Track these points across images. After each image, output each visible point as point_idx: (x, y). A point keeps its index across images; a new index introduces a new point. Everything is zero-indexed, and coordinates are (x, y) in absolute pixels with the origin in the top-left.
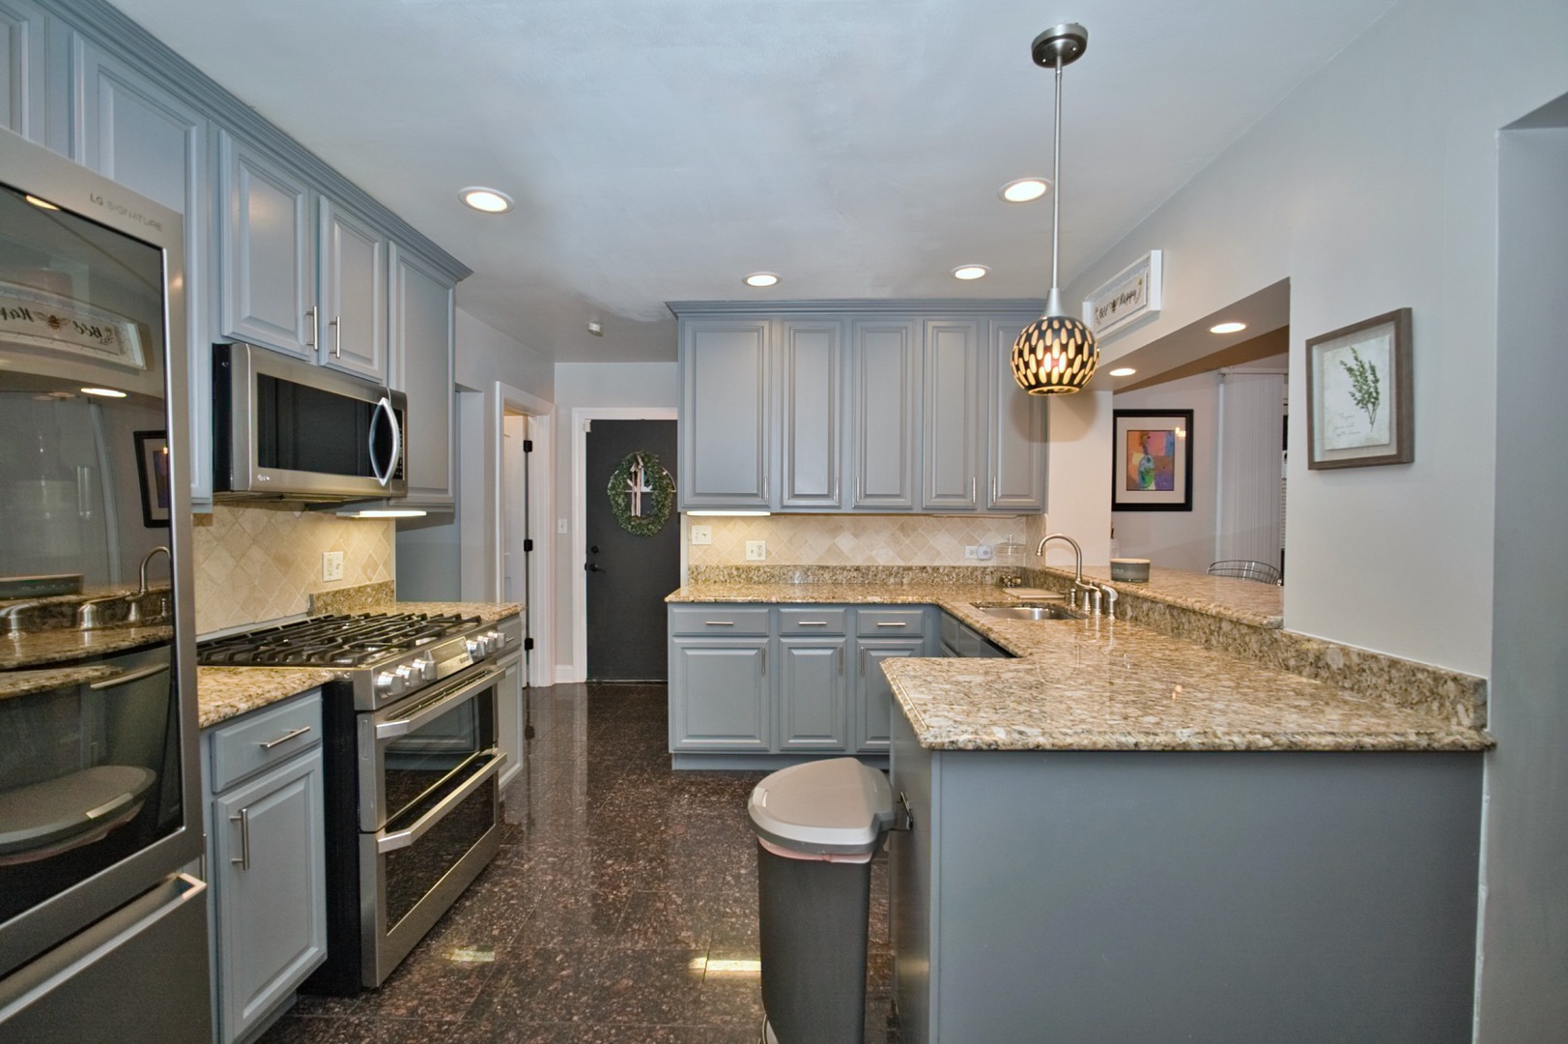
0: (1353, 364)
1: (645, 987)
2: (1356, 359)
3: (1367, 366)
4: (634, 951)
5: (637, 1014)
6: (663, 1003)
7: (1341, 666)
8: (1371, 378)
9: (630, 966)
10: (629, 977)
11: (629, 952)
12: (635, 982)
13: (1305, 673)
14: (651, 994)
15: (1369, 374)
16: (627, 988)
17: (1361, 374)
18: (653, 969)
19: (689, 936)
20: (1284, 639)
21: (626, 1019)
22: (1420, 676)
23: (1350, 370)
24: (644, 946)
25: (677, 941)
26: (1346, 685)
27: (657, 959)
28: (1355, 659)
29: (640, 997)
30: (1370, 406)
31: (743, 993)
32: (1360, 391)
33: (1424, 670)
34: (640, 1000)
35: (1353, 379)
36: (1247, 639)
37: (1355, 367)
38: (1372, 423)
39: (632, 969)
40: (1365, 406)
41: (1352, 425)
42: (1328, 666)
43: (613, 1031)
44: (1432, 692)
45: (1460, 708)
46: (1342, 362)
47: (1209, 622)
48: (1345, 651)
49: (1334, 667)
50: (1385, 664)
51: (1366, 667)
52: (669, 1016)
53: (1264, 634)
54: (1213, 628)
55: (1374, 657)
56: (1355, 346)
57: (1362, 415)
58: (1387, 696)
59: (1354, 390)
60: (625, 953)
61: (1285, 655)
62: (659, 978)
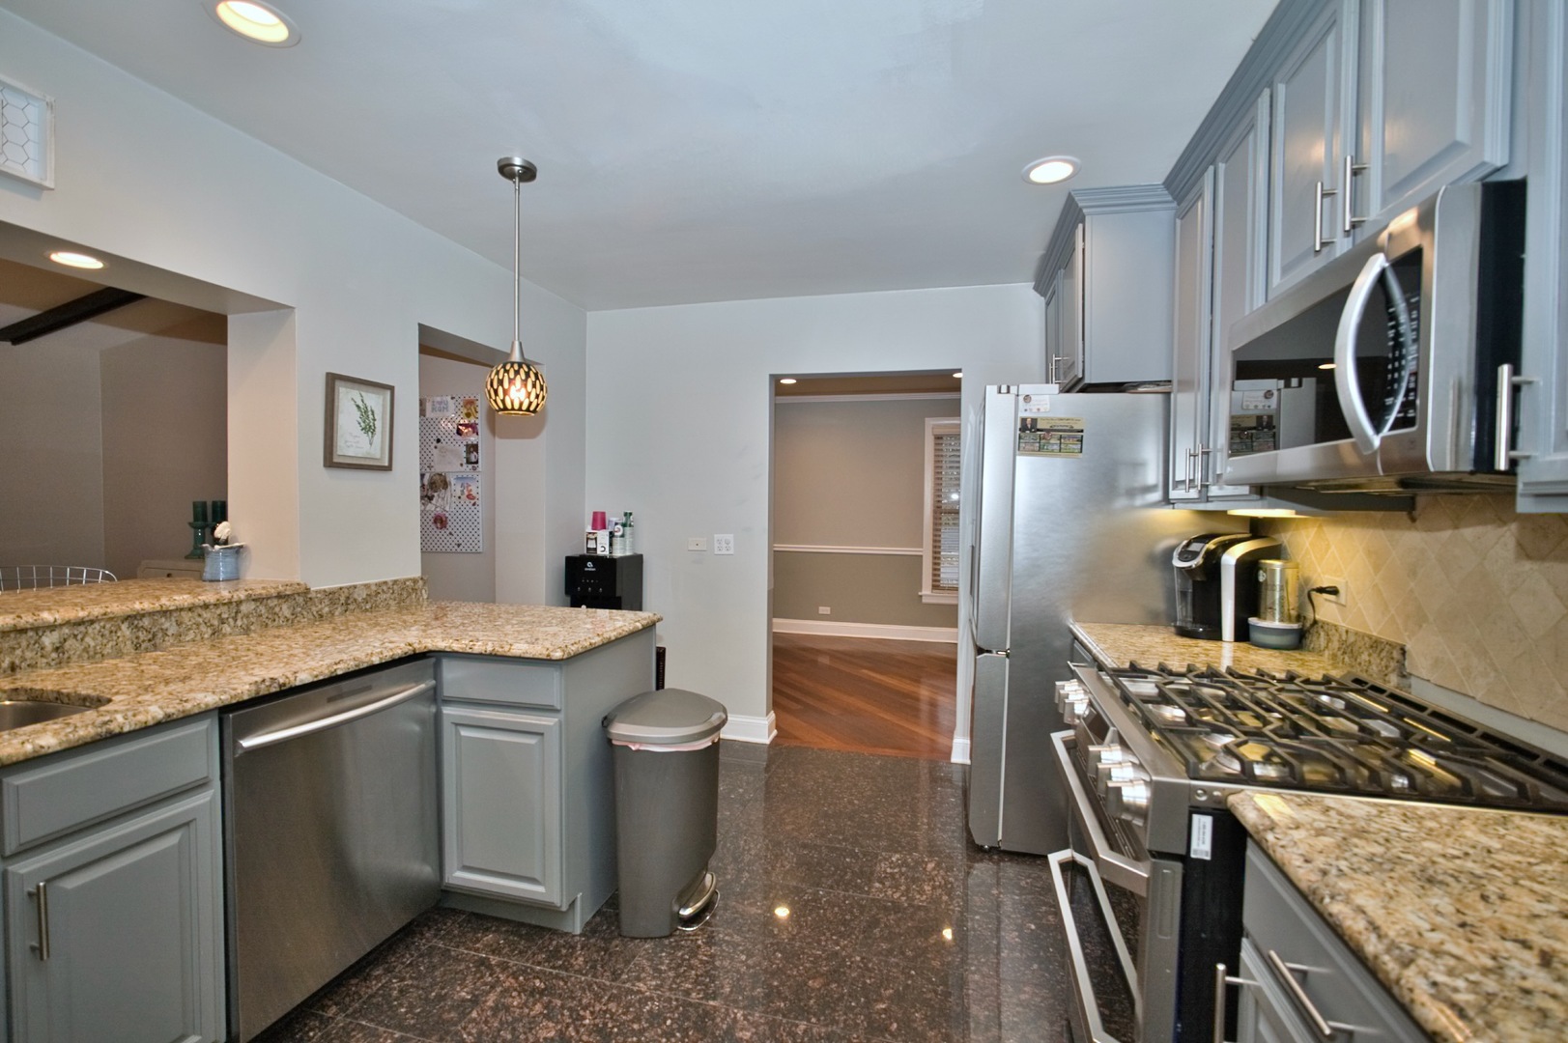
0: (361, 404)
1: (796, 976)
2: (363, 401)
3: (369, 409)
4: (809, 1020)
5: (803, 953)
6: (780, 959)
7: (364, 596)
8: (371, 417)
9: (812, 1002)
10: (813, 990)
11: (813, 1020)
12: (806, 984)
13: (337, 613)
14: (791, 969)
15: (370, 413)
16: (814, 978)
17: (365, 412)
18: (787, 994)
19: (741, 1030)
20: (319, 595)
21: (814, 951)
22: (408, 583)
23: (358, 406)
24: (797, 1026)
25: (755, 1025)
26: (368, 607)
27: (782, 1005)
28: (374, 588)
29: (801, 968)
30: (370, 433)
31: (706, 956)
32: (364, 422)
33: (408, 580)
34: (802, 965)
35: (359, 413)
36: (277, 609)
37: (362, 407)
38: (371, 444)
39: (810, 998)
40: (367, 432)
41: (358, 442)
42: (355, 600)
43: (823, 943)
44: (413, 589)
45: (423, 591)
46: (352, 399)
47: (218, 612)
48: (367, 586)
49: (360, 599)
50: (390, 584)
51: (380, 591)
52: (776, 947)
53: (297, 598)
54: (225, 616)
55: (385, 583)
56: (363, 394)
57: (364, 438)
58: (391, 602)
59: (360, 420)
60: (819, 1020)
61: (320, 606)
62: (782, 984)
